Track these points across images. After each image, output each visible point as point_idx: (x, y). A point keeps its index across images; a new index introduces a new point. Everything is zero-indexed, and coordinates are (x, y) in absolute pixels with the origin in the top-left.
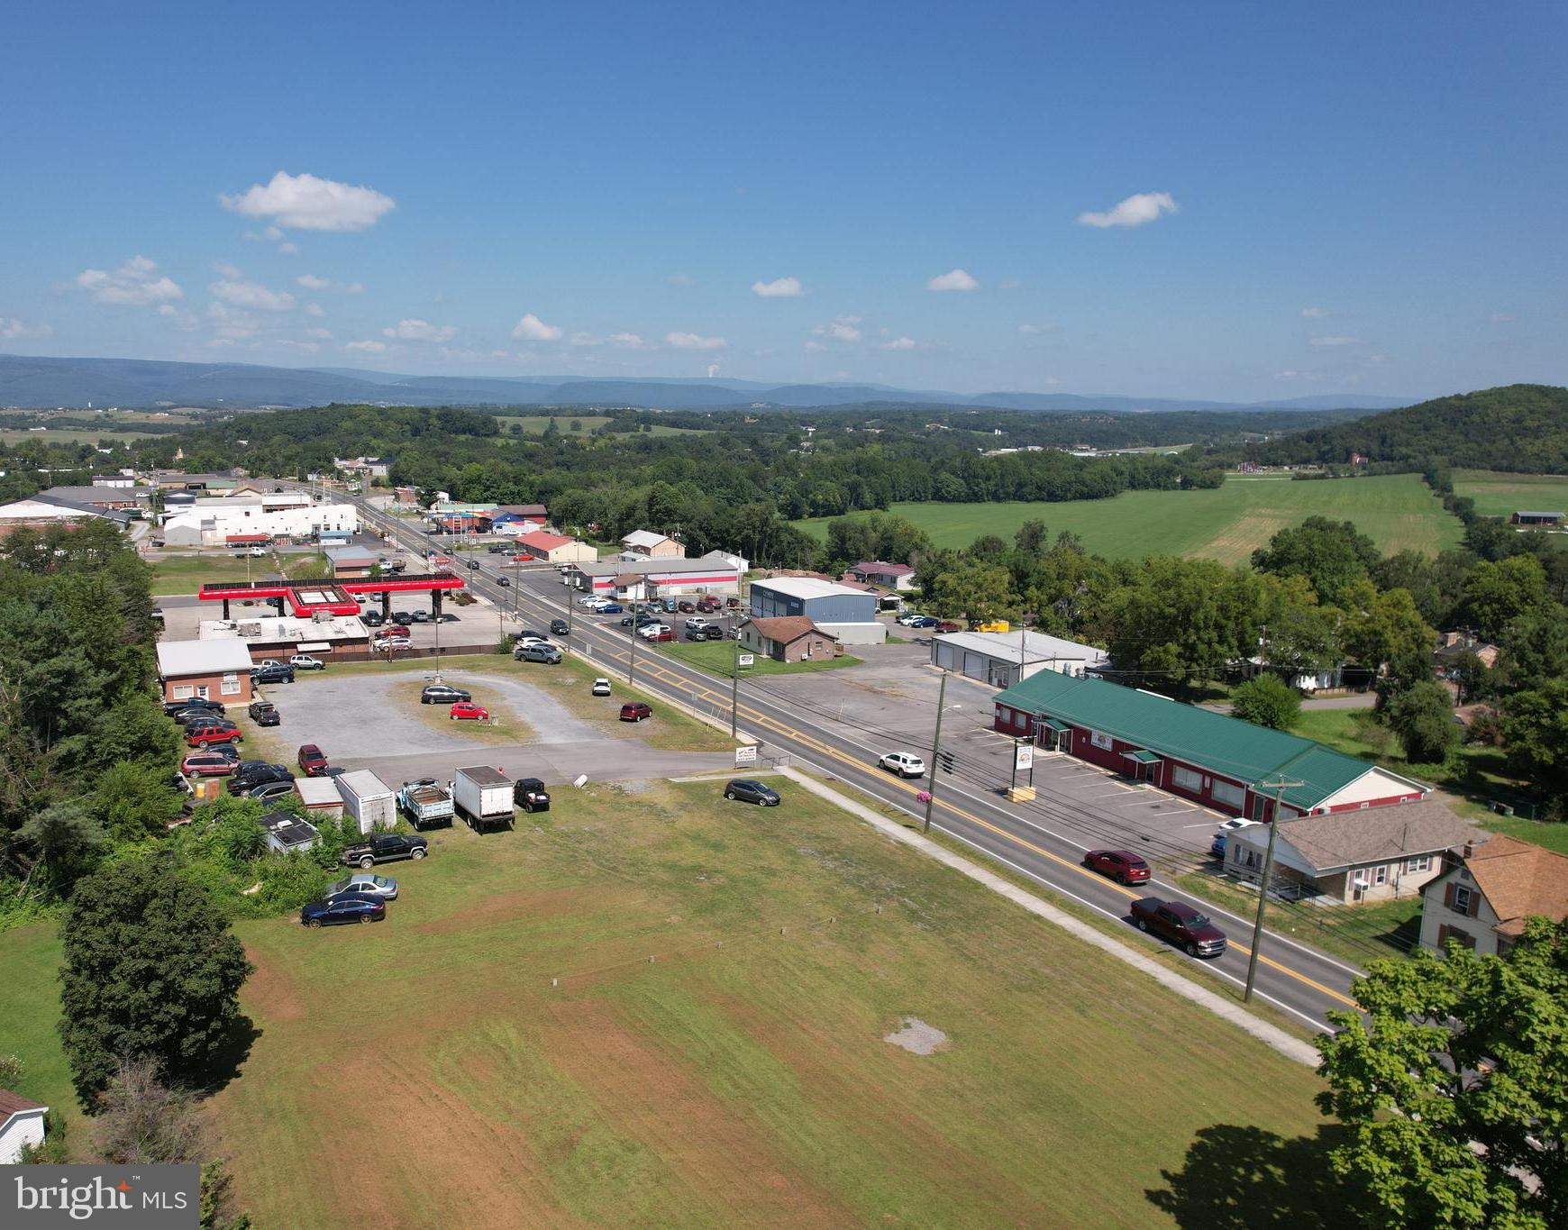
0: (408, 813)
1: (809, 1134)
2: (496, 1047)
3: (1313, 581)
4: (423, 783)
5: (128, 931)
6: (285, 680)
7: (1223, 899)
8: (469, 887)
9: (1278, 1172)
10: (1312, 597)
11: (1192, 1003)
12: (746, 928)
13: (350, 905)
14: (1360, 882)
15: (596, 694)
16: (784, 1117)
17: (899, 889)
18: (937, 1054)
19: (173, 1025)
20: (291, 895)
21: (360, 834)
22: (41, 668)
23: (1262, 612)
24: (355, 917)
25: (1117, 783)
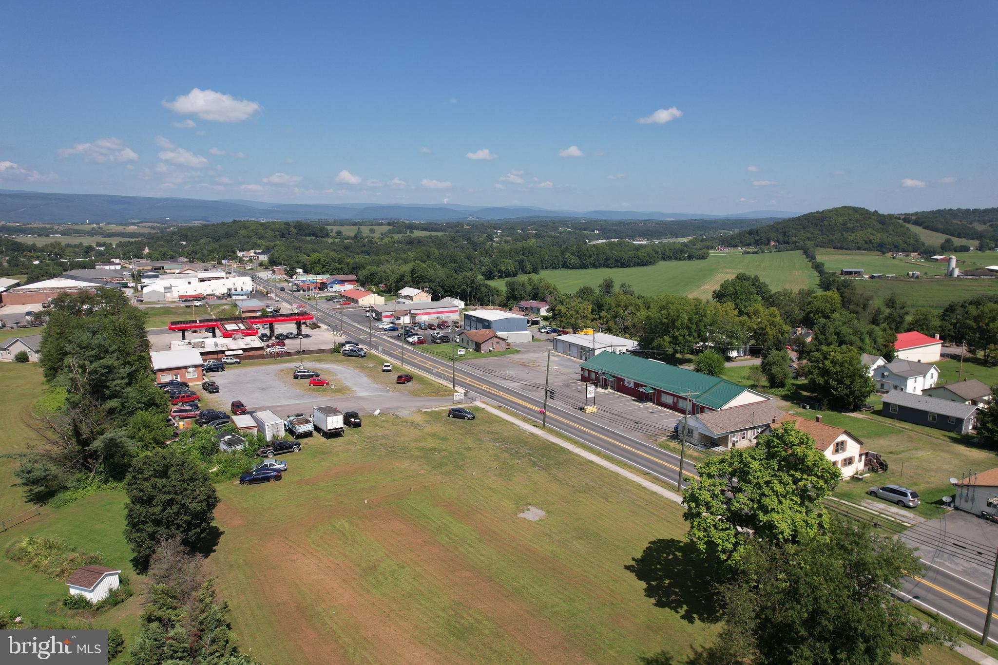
0: (290, 431)
1: (483, 556)
2: (339, 530)
3: (737, 304)
4: (297, 416)
5: (160, 482)
6: (220, 370)
7: (676, 450)
8: (323, 463)
9: (679, 554)
10: (736, 312)
11: (655, 493)
12: (456, 474)
13: (264, 473)
14: (735, 439)
15: (384, 371)
16: (471, 549)
17: (529, 453)
18: (541, 520)
19: (184, 525)
20: (234, 471)
21: (267, 441)
22: (96, 365)
23: (708, 320)
24: (267, 479)
25: (636, 403)
